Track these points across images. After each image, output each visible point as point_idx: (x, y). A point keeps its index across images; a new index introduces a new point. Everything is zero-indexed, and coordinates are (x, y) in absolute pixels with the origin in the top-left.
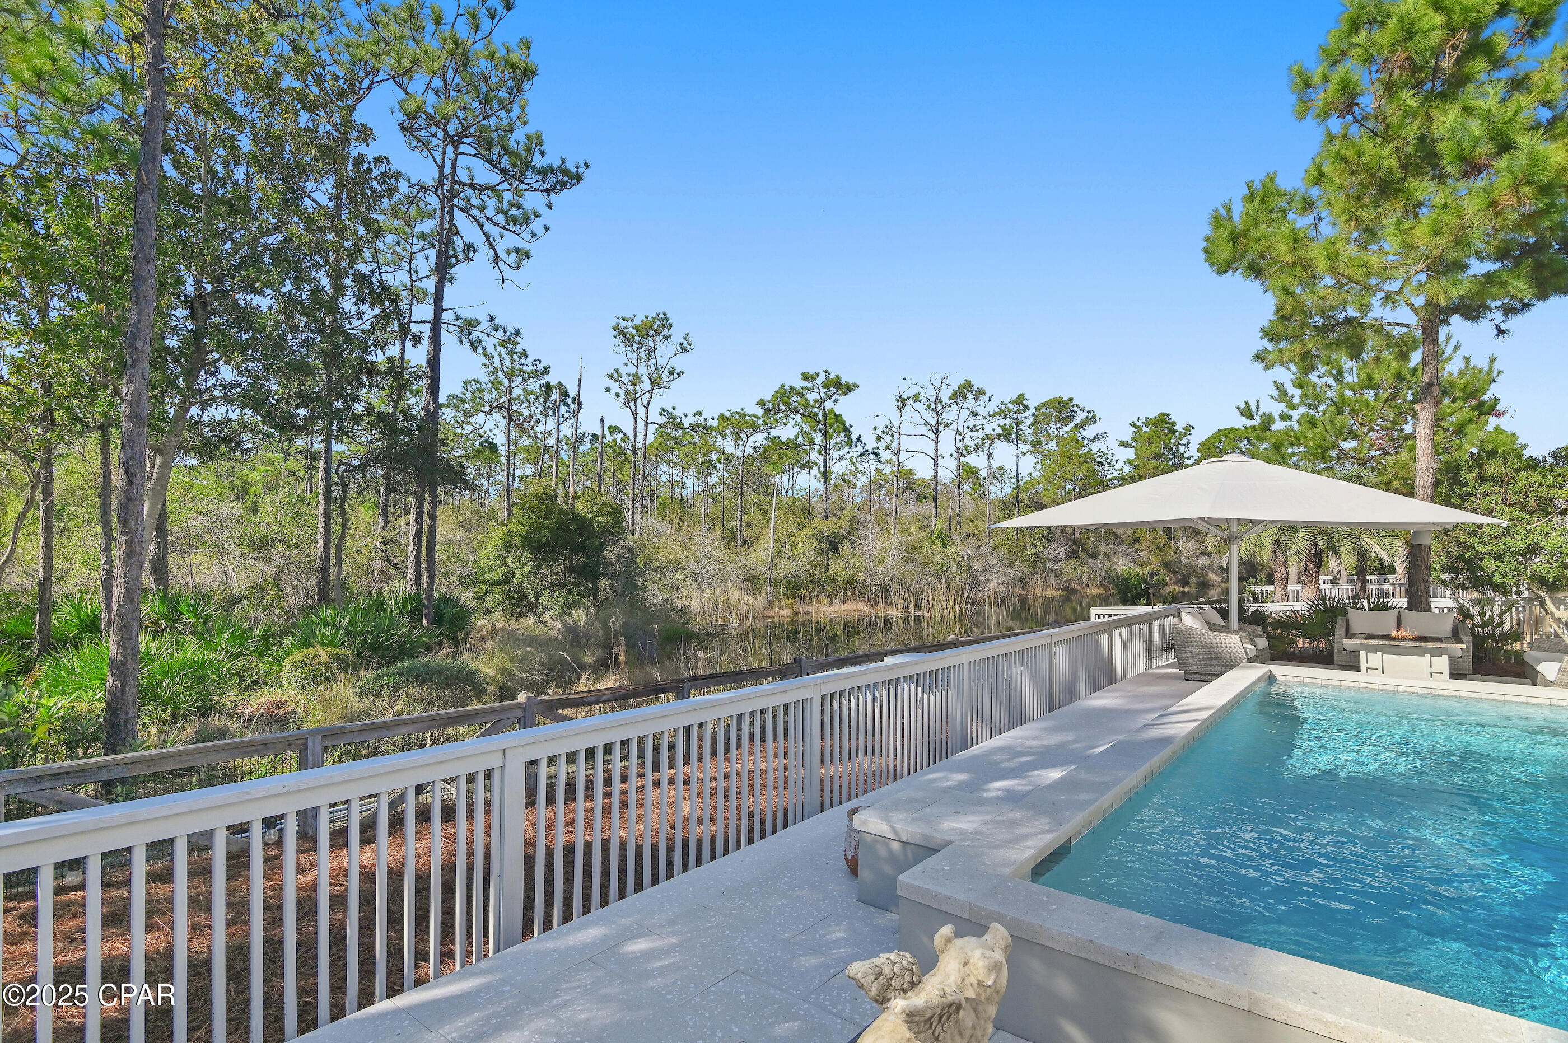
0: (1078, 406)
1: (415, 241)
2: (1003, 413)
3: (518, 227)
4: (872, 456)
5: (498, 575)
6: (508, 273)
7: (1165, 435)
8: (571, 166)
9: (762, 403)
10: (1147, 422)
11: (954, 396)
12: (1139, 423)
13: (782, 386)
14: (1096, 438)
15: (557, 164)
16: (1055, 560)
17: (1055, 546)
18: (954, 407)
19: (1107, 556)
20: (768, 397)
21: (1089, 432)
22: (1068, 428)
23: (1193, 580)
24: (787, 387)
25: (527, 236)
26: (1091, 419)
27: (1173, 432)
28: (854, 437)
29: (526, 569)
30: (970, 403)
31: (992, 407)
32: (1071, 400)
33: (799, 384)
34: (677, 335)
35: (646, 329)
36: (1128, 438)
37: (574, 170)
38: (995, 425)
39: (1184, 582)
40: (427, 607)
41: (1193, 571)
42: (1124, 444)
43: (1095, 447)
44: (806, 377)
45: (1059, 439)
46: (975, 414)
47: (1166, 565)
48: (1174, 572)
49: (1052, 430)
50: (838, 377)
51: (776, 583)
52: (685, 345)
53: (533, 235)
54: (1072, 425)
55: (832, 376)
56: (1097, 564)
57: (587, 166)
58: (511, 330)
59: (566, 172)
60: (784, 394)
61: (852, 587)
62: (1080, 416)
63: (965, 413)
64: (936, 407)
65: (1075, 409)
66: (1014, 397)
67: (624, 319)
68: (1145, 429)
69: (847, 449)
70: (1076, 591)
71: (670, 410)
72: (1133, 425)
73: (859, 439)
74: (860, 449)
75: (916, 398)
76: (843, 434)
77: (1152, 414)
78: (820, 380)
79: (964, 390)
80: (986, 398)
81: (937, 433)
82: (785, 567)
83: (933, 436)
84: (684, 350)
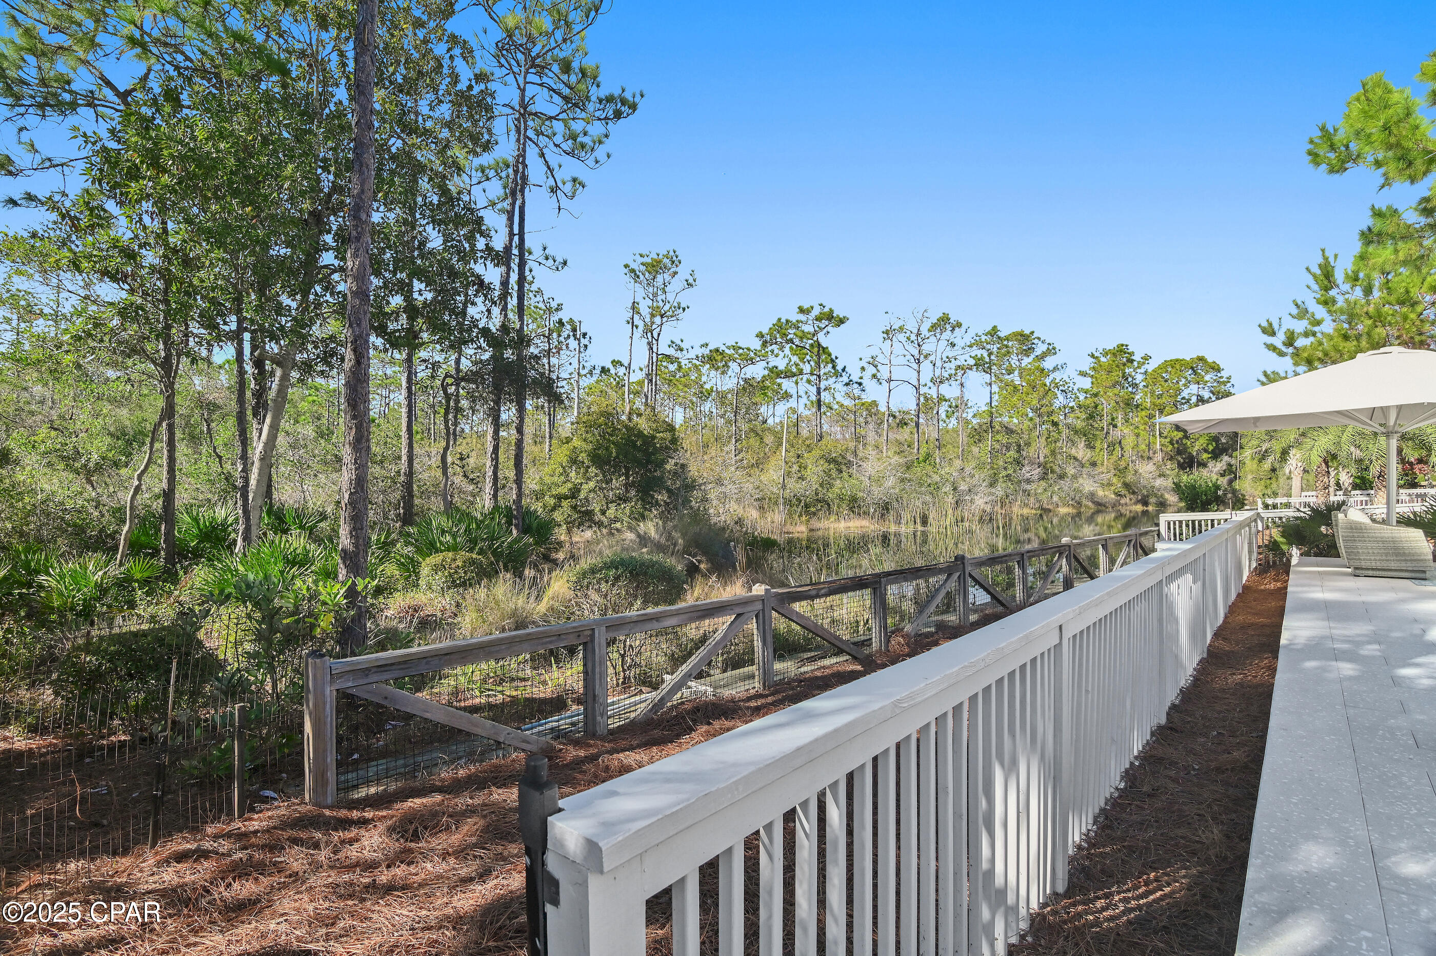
0: (1039, 339)
1: (474, 173)
2: (979, 344)
3: (583, 154)
4: (856, 386)
5: (564, 490)
6: (564, 202)
7: (1124, 365)
8: (628, 96)
9: (760, 335)
10: (1105, 353)
11: (933, 327)
12: (1096, 354)
13: (779, 320)
14: (1056, 369)
15: (617, 92)
16: (1028, 481)
17: (1027, 468)
18: (933, 339)
19: (1075, 477)
20: (765, 331)
21: (1049, 363)
22: (1030, 359)
23: (1152, 500)
24: (783, 320)
25: (590, 162)
26: (1051, 351)
27: (1132, 361)
28: (839, 368)
29: (592, 484)
30: (947, 334)
31: (968, 339)
32: (1032, 333)
33: (795, 317)
34: (683, 272)
35: (655, 267)
36: (1086, 368)
37: (631, 99)
38: (967, 357)
39: (1145, 503)
40: (516, 518)
41: (1152, 491)
42: (1083, 374)
43: (1057, 376)
44: (802, 310)
45: (1022, 371)
46: (953, 345)
47: (1126, 485)
48: (1134, 493)
49: (1014, 361)
50: (831, 311)
51: (788, 502)
52: (691, 281)
53: (597, 162)
54: (1032, 356)
55: (826, 310)
56: (1065, 484)
57: (642, 96)
58: (560, 259)
59: (624, 102)
60: (781, 327)
61: (854, 505)
62: (1040, 349)
63: (943, 343)
64: (919, 339)
65: (1036, 341)
66: (989, 328)
67: (641, 256)
68: (1103, 359)
69: (834, 379)
70: (1050, 510)
71: (679, 342)
72: (1092, 356)
73: (844, 370)
74: (845, 379)
75: (901, 329)
76: (830, 365)
77: (1111, 345)
78: (816, 312)
79: (943, 323)
80: (963, 329)
81: (918, 362)
82: (795, 487)
83: (915, 366)
84: (690, 285)
